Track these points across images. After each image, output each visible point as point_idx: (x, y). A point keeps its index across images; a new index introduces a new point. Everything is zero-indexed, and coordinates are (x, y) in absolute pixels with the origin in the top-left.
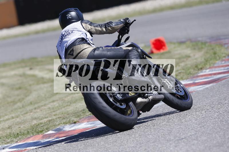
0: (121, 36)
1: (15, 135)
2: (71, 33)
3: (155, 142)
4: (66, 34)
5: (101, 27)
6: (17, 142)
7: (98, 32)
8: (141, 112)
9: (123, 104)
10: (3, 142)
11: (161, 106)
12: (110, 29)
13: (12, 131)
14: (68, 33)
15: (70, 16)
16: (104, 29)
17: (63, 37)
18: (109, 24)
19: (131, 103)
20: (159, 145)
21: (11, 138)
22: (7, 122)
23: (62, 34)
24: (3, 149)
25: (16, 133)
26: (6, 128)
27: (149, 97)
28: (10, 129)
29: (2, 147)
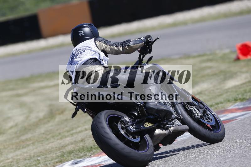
0: (142, 56)
1: (88, 149)
2: (82, 52)
3: (241, 157)
4: (77, 53)
5: (116, 46)
6: (91, 156)
7: (114, 52)
8: (161, 145)
9: (136, 137)
10: (76, 156)
11: (247, 118)
12: (127, 48)
13: (85, 144)
14: (79, 52)
15: (83, 32)
16: (121, 49)
17: (74, 56)
18: (126, 42)
19: (147, 136)
20: (246, 161)
21: (84, 152)
22: (80, 134)
23: (73, 53)
24: (76, 164)
25: (89, 147)
26: (79, 141)
27: (170, 128)
28: (83, 142)
29: (75, 162)
